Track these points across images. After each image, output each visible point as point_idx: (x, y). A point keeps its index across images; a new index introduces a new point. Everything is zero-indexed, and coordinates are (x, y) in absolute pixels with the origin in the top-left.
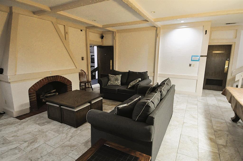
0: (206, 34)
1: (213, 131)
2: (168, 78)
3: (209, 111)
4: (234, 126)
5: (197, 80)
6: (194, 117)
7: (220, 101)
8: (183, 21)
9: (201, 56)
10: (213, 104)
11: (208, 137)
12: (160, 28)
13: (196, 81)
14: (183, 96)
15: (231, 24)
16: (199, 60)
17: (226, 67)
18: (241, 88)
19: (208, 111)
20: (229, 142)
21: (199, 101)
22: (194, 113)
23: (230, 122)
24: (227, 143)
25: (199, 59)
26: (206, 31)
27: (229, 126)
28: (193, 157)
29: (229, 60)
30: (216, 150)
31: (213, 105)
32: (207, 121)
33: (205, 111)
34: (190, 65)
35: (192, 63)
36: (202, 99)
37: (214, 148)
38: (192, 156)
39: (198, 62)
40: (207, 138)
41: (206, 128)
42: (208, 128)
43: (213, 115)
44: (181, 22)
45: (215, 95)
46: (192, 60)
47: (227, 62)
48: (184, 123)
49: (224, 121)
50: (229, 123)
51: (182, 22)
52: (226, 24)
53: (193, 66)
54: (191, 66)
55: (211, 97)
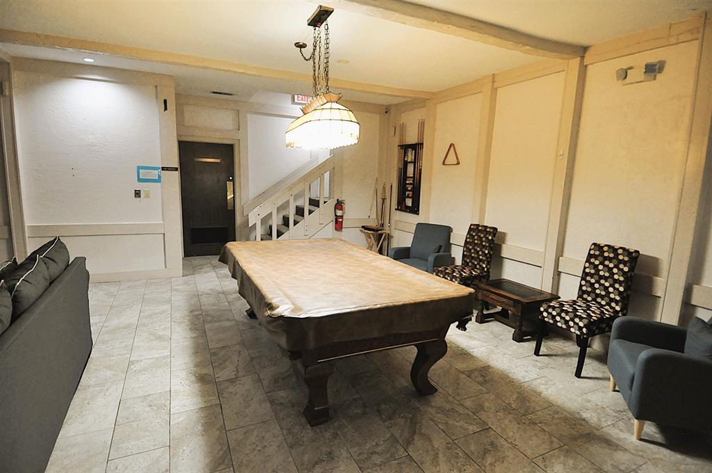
0: (166, 109)
1: (208, 356)
2: (56, 239)
3: (201, 309)
4: (252, 327)
5: (164, 234)
6: (160, 338)
7: (225, 279)
8: (92, 61)
9: (163, 169)
10: (211, 290)
11: (196, 377)
12: (9, 64)
13: (163, 237)
14: (129, 287)
15: (224, 94)
16: (159, 180)
17: (230, 196)
18: (262, 240)
19: (197, 310)
20: (243, 366)
21: (176, 290)
22: (160, 325)
23: (245, 320)
24: (238, 372)
25: (160, 177)
26: (165, 101)
27: (243, 330)
28: (155, 448)
29: (233, 180)
30: (215, 398)
31: (210, 292)
32: (195, 335)
33: (191, 312)
34: (137, 194)
35: (142, 187)
36: (183, 285)
37: (210, 396)
38: (154, 446)
39: (159, 184)
40: (193, 379)
41: (191, 356)
42: (197, 352)
43: (208, 315)
44: (85, 60)
45: (216, 266)
46: (140, 180)
47: (229, 185)
48: (131, 363)
49: (233, 323)
50: (244, 324)
51: (89, 60)
52: (214, 93)
53: (147, 196)
54: (140, 197)
55: (206, 273)
